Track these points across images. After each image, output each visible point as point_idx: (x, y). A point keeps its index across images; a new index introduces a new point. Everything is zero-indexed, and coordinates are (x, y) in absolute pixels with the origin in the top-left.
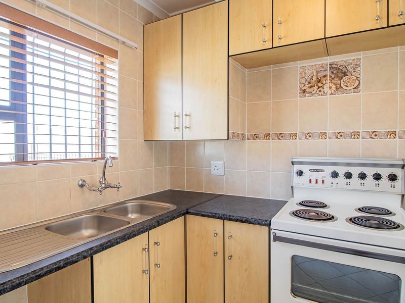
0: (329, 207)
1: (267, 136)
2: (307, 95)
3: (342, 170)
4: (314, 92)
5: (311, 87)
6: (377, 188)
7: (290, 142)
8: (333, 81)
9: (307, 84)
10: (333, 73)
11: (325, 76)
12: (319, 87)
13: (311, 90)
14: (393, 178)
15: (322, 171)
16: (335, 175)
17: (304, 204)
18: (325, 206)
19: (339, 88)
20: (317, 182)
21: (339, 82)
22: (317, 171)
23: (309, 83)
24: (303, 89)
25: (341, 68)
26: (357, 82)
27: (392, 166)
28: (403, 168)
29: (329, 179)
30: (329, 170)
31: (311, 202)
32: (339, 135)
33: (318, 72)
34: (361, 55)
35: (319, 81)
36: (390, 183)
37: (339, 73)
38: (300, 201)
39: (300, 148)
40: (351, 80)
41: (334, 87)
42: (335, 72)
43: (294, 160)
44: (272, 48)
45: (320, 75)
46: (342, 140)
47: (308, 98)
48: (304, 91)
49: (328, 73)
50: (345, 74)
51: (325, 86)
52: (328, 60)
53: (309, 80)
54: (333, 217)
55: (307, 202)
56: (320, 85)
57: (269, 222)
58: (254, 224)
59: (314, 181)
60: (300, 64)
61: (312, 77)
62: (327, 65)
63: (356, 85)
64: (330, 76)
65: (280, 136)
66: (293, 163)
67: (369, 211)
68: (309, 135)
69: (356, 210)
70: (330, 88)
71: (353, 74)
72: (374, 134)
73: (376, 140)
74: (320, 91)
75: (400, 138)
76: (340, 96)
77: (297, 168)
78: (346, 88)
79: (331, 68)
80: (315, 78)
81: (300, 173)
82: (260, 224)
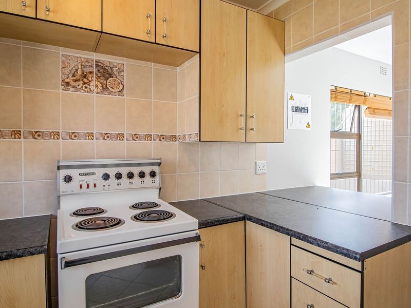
0: (106, 212)
1: (17, 134)
2: (72, 89)
3: (112, 172)
4: (79, 87)
5: (75, 81)
6: (143, 185)
7: (51, 142)
8: (99, 80)
9: (70, 76)
10: (99, 71)
11: (91, 73)
12: (85, 83)
13: (76, 84)
14: (153, 174)
15: (93, 174)
16: (106, 177)
17: (79, 213)
18: (102, 211)
19: (105, 88)
20: (88, 187)
21: (105, 82)
22: (87, 174)
23: (73, 76)
24: (66, 80)
25: (107, 68)
26: (121, 86)
27: (152, 164)
28: (159, 165)
29: (101, 182)
30: (100, 172)
31: (86, 210)
32: (106, 136)
33: (83, 66)
34: (125, 61)
35: (85, 76)
36: (151, 179)
37: (105, 73)
38: (74, 210)
39: (63, 148)
40: (116, 83)
41: (100, 86)
42: (101, 71)
43: (61, 164)
45: (87, 70)
46: (109, 142)
47: (71, 92)
48: (68, 84)
49: (95, 70)
50: (111, 76)
51: (91, 84)
52: (95, 56)
53: (73, 72)
54: (120, 220)
55: (82, 210)
56: (85, 80)
59: (84, 186)
60: (62, 51)
61: (77, 70)
62: (93, 61)
63: (120, 88)
64: (96, 74)
65: (36, 135)
66: (59, 168)
67: (141, 207)
68: (73, 135)
70: (97, 86)
71: (118, 77)
72: (135, 137)
73: (138, 142)
74: (86, 87)
75: (154, 141)
76: (106, 96)
77: (63, 173)
78: (111, 89)
79: (97, 65)
80: (79, 72)
81: (68, 179)
82: (32, 255)
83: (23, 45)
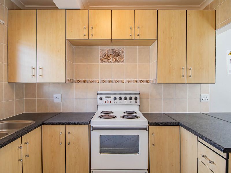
0: (114, 113)
1: (85, 81)
2: (103, 62)
3: (118, 97)
4: (106, 61)
5: (105, 59)
6: (131, 103)
7: (95, 84)
8: (114, 57)
9: (103, 57)
10: (114, 53)
11: (111, 55)
12: (108, 59)
13: (105, 60)
14: (136, 99)
15: (110, 97)
16: (115, 99)
17: (103, 112)
18: (111, 113)
19: (116, 60)
20: (108, 102)
21: (116, 58)
22: (108, 97)
23: (104, 57)
24: (102, 59)
25: (117, 52)
26: (123, 59)
27: (135, 94)
28: (139, 95)
29: (113, 101)
30: (113, 96)
31: (106, 111)
32: (116, 81)
33: (108, 52)
34: (124, 47)
35: (108, 56)
36: (135, 101)
37: (117, 54)
38: (101, 112)
39: (101, 87)
40: (121, 58)
41: (114, 60)
42: (115, 53)
43: (98, 93)
44: (89, 39)
45: (109, 54)
46: (118, 83)
47: (104, 64)
48: (102, 60)
49: (112, 53)
50: (119, 55)
51: (111, 59)
52: (112, 48)
53: (104, 55)
54: (115, 117)
55: (104, 111)
56: (109, 58)
57: (89, 122)
58: (81, 124)
59: (107, 102)
60: (100, 47)
61: (105, 54)
62: (111, 49)
63: (123, 60)
64: (113, 55)
65: (91, 81)
66: (98, 94)
67: (128, 113)
68: (104, 81)
69: (123, 113)
70: (113, 60)
71: (122, 55)
72: (129, 81)
73: (130, 83)
74: (109, 61)
75: (138, 83)
76: (117, 64)
77: (99, 96)
78: (119, 61)
79: (113, 51)
80: (106, 55)
81: (101, 99)
82: (84, 124)
83: (87, 48)
